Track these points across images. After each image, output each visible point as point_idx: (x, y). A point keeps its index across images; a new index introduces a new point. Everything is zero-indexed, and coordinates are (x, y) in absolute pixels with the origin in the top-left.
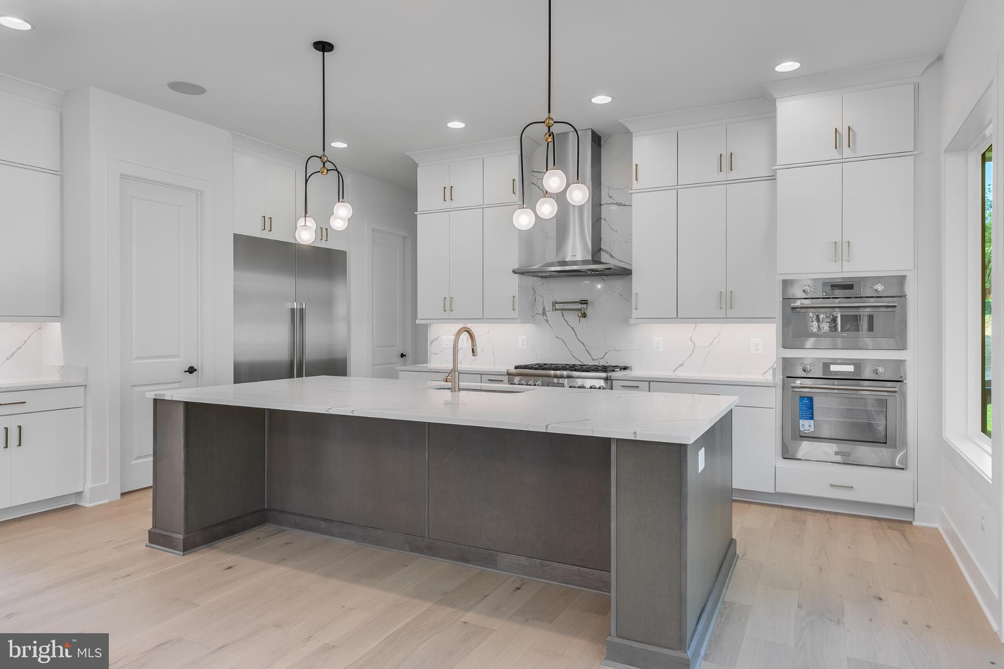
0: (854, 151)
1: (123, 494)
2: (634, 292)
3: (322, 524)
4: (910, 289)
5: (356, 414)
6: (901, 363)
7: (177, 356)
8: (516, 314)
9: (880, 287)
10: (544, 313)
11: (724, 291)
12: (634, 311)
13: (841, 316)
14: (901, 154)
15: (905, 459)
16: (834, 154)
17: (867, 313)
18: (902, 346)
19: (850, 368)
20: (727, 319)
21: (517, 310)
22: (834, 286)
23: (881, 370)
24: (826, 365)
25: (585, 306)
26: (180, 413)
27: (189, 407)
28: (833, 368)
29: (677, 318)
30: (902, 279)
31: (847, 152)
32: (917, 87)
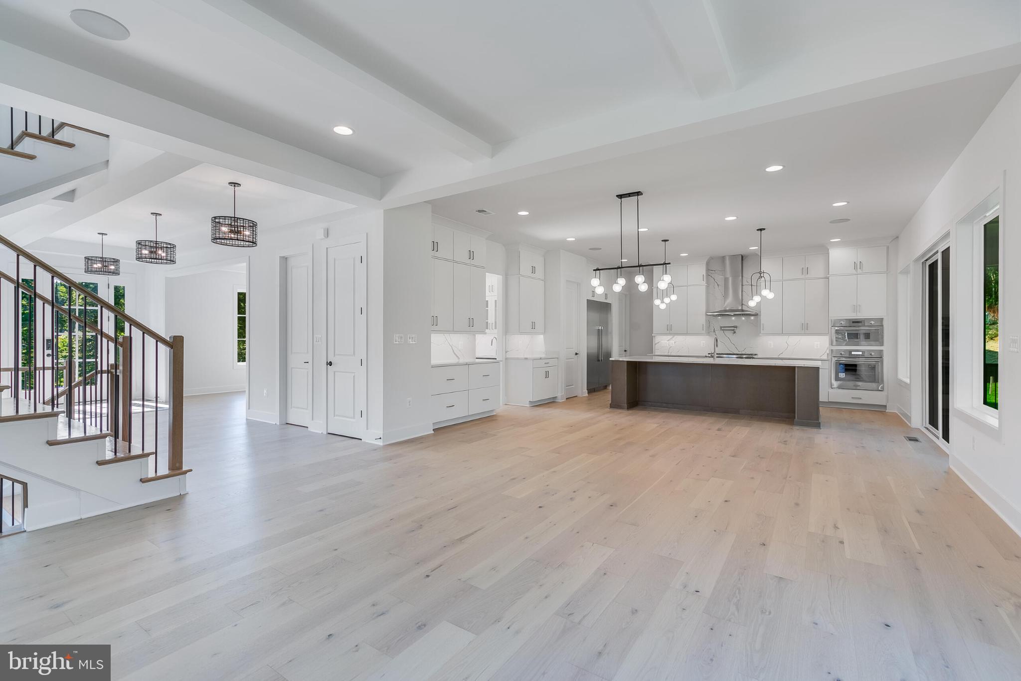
0: (862, 270)
1: (567, 399)
2: (762, 323)
3: (664, 405)
4: (885, 323)
5: (704, 363)
6: (881, 351)
7: (572, 348)
8: (704, 332)
9: (873, 322)
10: (714, 331)
11: (804, 322)
12: (762, 331)
13: (848, 334)
14: (881, 273)
15: (883, 388)
16: (854, 272)
17: (864, 332)
18: (882, 344)
19: (861, 353)
20: (805, 334)
21: (704, 330)
22: (853, 322)
23: (873, 354)
24: (850, 352)
25: (736, 328)
26: (626, 364)
27: (628, 362)
28: (853, 353)
29: (782, 334)
30: (882, 319)
31: (859, 271)
32: (888, 248)
